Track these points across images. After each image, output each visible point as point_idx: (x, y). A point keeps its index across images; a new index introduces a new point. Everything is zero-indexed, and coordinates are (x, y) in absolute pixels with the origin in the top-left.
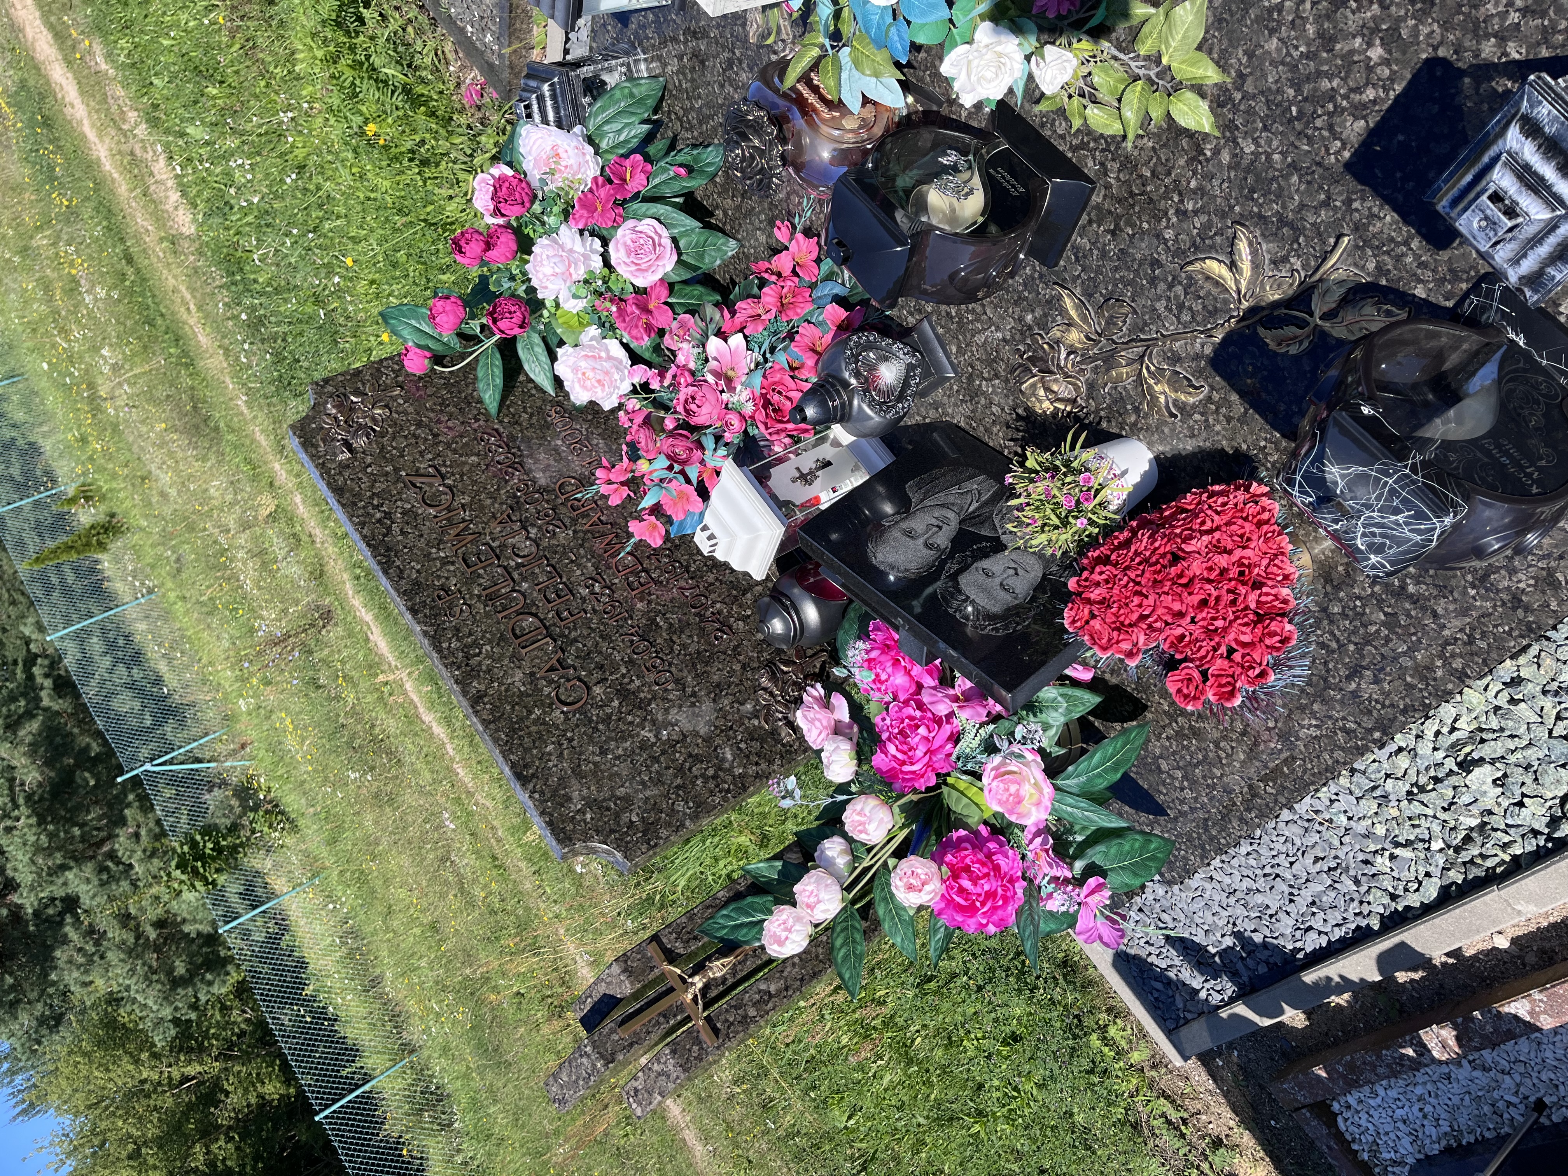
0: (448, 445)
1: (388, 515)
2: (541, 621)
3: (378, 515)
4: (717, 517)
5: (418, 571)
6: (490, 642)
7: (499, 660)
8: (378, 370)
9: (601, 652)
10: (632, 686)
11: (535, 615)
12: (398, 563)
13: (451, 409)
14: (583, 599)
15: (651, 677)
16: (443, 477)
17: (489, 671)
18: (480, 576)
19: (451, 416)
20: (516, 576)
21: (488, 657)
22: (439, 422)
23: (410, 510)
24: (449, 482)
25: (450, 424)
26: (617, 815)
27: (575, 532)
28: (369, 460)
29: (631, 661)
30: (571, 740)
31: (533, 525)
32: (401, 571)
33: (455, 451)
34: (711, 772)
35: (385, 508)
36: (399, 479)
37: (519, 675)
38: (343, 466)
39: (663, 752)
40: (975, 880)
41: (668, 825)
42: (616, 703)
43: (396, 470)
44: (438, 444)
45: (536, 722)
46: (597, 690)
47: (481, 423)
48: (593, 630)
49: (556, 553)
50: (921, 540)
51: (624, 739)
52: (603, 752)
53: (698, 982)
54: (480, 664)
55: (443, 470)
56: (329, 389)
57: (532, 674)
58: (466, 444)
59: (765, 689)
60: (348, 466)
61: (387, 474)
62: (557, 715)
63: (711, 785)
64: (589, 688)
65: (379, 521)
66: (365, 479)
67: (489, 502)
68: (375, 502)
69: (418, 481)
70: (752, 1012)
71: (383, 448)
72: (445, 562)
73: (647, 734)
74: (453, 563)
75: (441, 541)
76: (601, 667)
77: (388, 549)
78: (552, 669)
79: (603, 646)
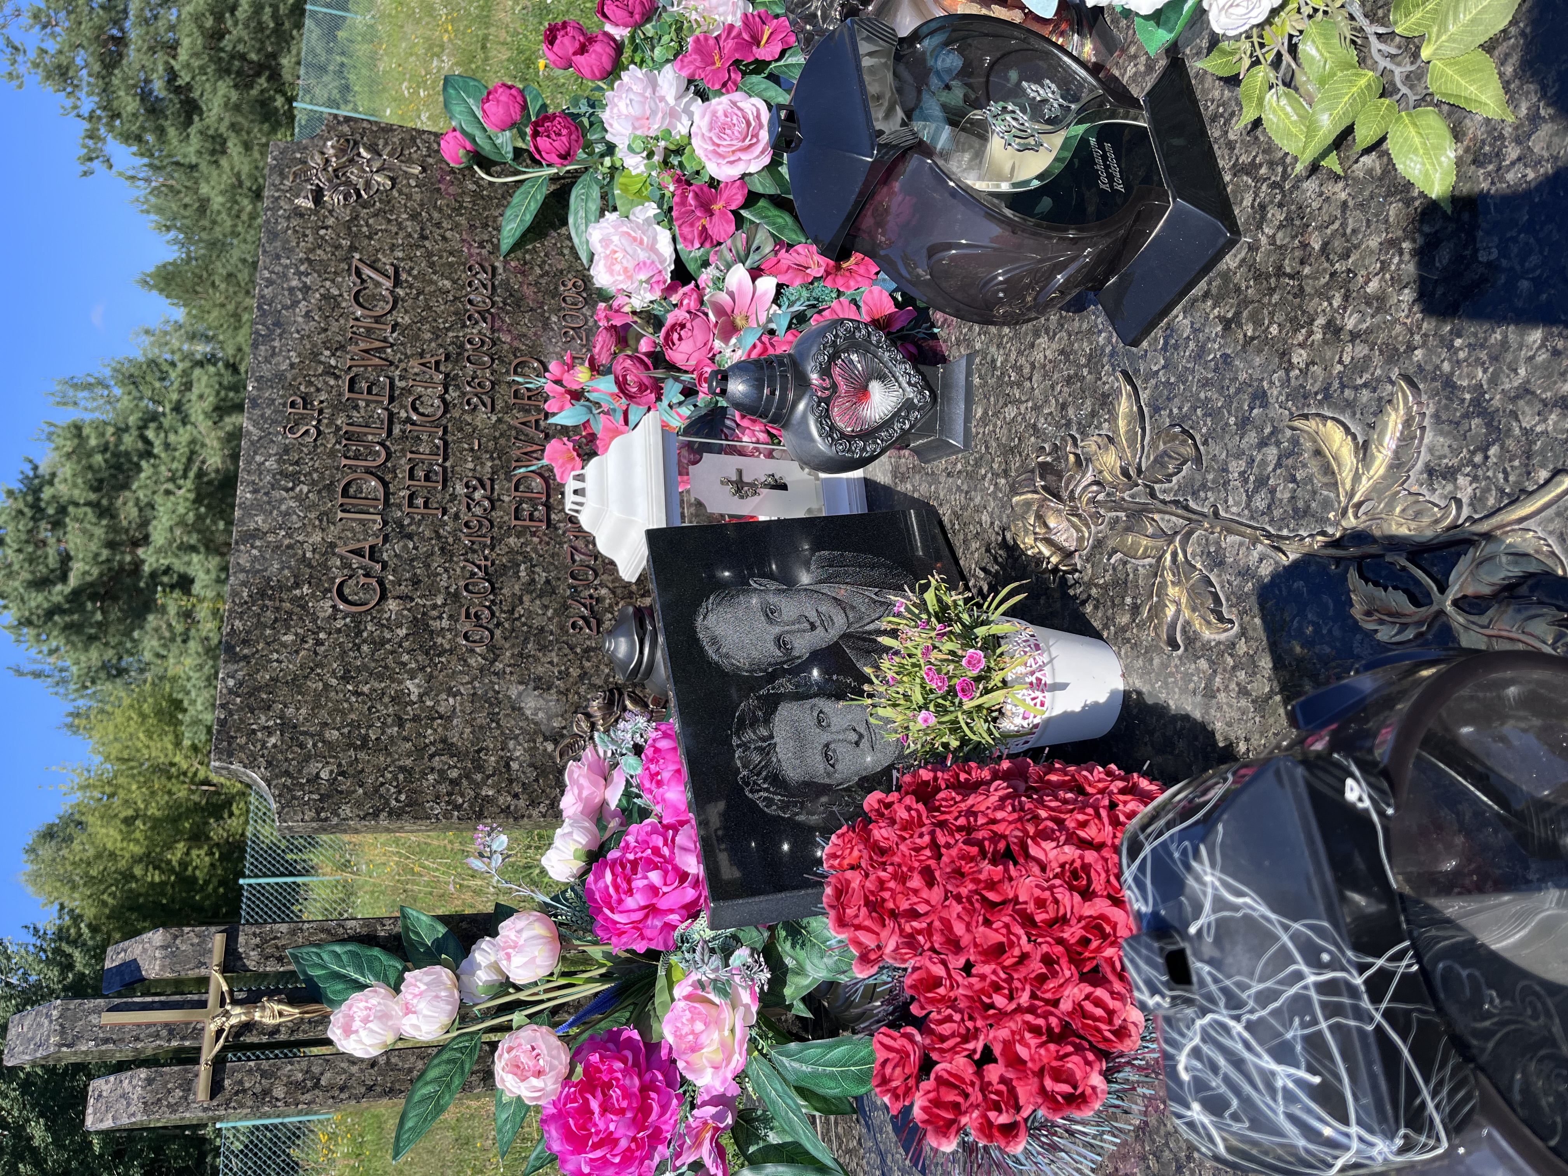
0: (429, 254)
1: (306, 289)
2: (387, 494)
3: (294, 283)
4: (602, 472)
5: (292, 366)
6: (313, 483)
7: (308, 509)
8: (413, 139)
9: (427, 566)
10: (435, 625)
11: (385, 484)
12: (276, 344)
13: (462, 220)
14: (454, 498)
15: (465, 626)
16: (397, 283)
17: (286, 514)
18: (356, 407)
19: (456, 227)
20: (396, 430)
21: (298, 498)
22: (438, 225)
23: (334, 297)
24: (400, 292)
25: (448, 234)
26: (307, 758)
27: (499, 420)
28: (331, 221)
29: (456, 596)
30: (319, 643)
31: (457, 387)
32: (273, 354)
33: (432, 265)
34: (454, 774)
35: (308, 281)
36: (348, 259)
37: (317, 537)
38: (298, 212)
39: (416, 719)
40: (606, 1108)
41: (359, 805)
42: (402, 632)
43: (353, 248)
44: (418, 247)
45: (293, 600)
46: (392, 605)
47: (484, 252)
48: (439, 537)
49: (461, 430)
50: (777, 630)
51: (380, 678)
52: (346, 678)
53: (237, 1015)
54: (282, 500)
55: (404, 276)
56: (345, 129)
57: (332, 545)
58: (451, 265)
59: (588, 716)
60: (302, 215)
61: (338, 247)
62: (325, 607)
63: (443, 788)
64: (383, 597)
65: (291, 290)
66: (310, 239)
67: (428, 336)
68: (302, 268)
69: (367, 271)
70: (279, 1092)
71: (355, 218)
72: (330, 371)
73: (413, 687)
74: (337, 377)
75: (342, 347)
76: (416, 582)
77: (277, 324)
78: (358, 553)
79: (437, 562)
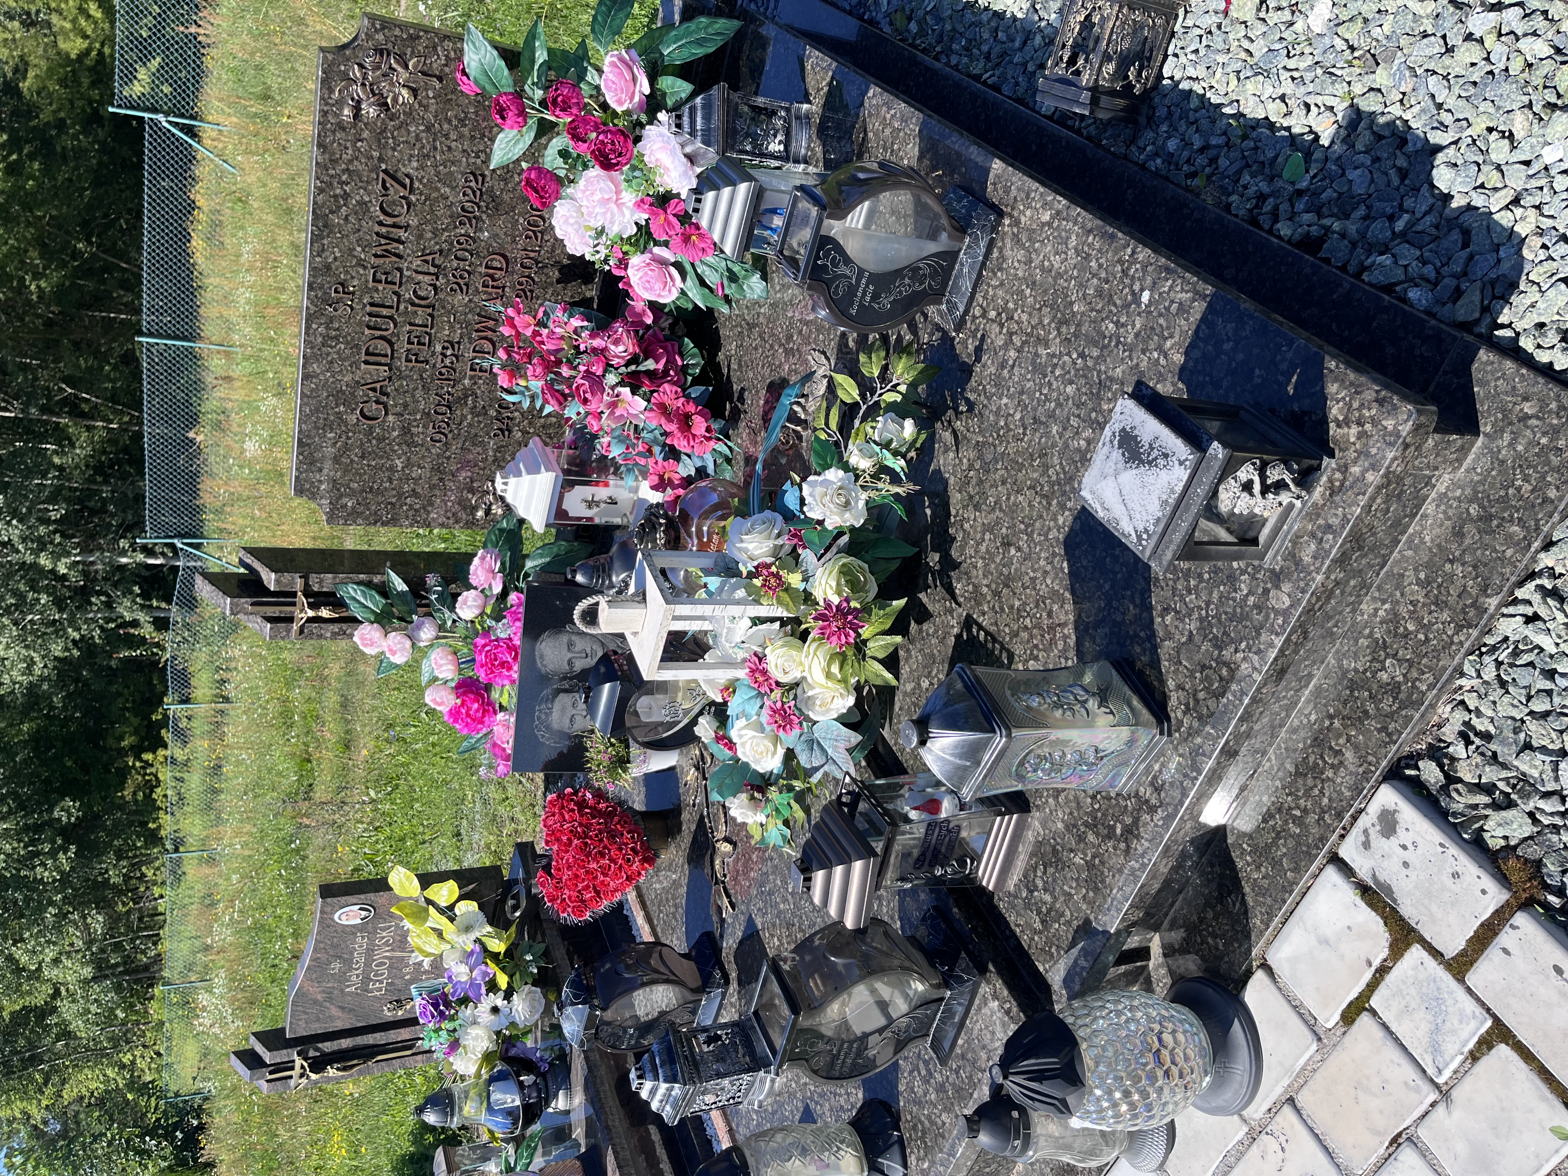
0: (437, 164)
1: (346, 196)
2: (393, 351)
3: (338, 191)
5: (335, 259)
6: (347, 343)
7: (344, 360)
8: (434, 47)
10: (415, 430)
11: (391, 344)
12: (325, 242)
14: (434, 354)
15: (432, 432)
16: (411, 191)
17: (331, 362)
18: (377, 291)
19: (459, 138)
20: (402, 307)
22: (446, 136)
23: (365, 203)
24: (413, 198)
26: (341, 496)
27: (470, 301)
28: (366, 134)
31: (446, 276)
32: (323, 251)
34: (417, 507)
35: (347, 188)
36: (376, 169)
37: (348, 378)
38: (341, 127)
39: (399, 479)
42: (396, 433)
43: (381, 159)
44: (429, 157)
45: (335, 414)
46: (391, 419)
47: (479, 161)
48: (422, 378)
49: (444, 307)
50: (570, 655)
51: (381, 458)
52: (362, 457)
54: (328, 354)
55: (416, 184)
56: (381, 37)
58: (452, 174)
60: (343, 129)
61: (370, 158)
62: (352, 419)
64: (386, 414)
65: (335, 196)
66: (350, 152)
67: (429, 235)
68: (344, 178)
69: (389, 182)
71: (384, 131)
72: (361, 264)
73: (399, 463)
74: (365, 268)
76: (406, 405)
77: (326, 226)
78: (374, 390)
79: (419, 393)
